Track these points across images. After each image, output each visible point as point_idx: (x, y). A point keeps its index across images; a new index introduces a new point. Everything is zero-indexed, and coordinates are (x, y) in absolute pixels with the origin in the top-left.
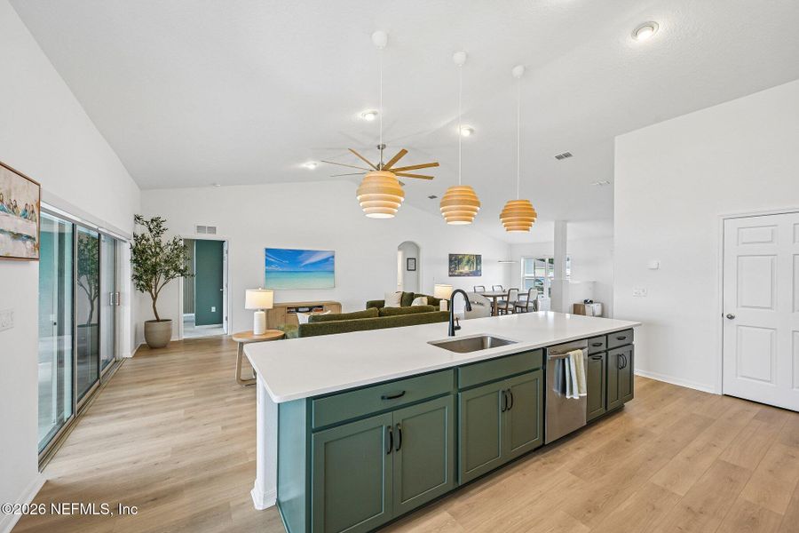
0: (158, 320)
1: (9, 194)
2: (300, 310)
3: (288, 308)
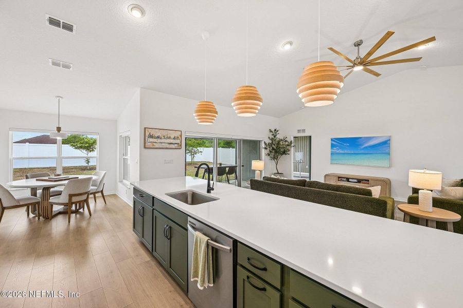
0: (278, 173)
1: (167, 135)
2: (350, 180)
3: (339, 177)
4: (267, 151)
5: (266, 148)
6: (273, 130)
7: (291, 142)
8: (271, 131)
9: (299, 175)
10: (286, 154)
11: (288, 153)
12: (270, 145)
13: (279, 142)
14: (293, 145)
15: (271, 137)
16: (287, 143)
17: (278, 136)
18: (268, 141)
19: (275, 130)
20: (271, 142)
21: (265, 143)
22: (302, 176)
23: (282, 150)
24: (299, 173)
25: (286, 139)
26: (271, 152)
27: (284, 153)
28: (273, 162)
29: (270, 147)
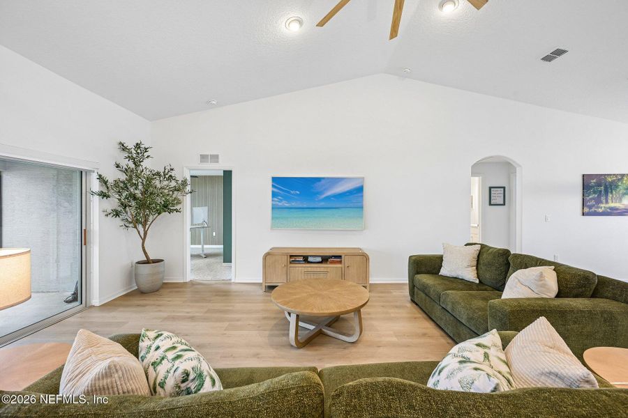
0: (149, 261)
2: (310, 259)
3: (291, 256)
4: (113, 203)
5: (104, 195)
6: (130, 145)
7: (184, 183)
8: (123, 147)
9: (200, 252)
10: (170, 211)
11: (178, 207)
12: (120, 187)
13: (149, 179)
14: (188, 188)
15: (125, 163)
16: (173, 184)
17: (146, 164)
18: (113, 175)
19: (138, 146)
20: (123, 177)
21: (100, 178)
22: (206, 252)
23: (160, 200)
24: (200, 246)
25: (173, 173)
26: (125, 206)
27: (166, 207)
28: (133, 235)
29: (120, 193)
